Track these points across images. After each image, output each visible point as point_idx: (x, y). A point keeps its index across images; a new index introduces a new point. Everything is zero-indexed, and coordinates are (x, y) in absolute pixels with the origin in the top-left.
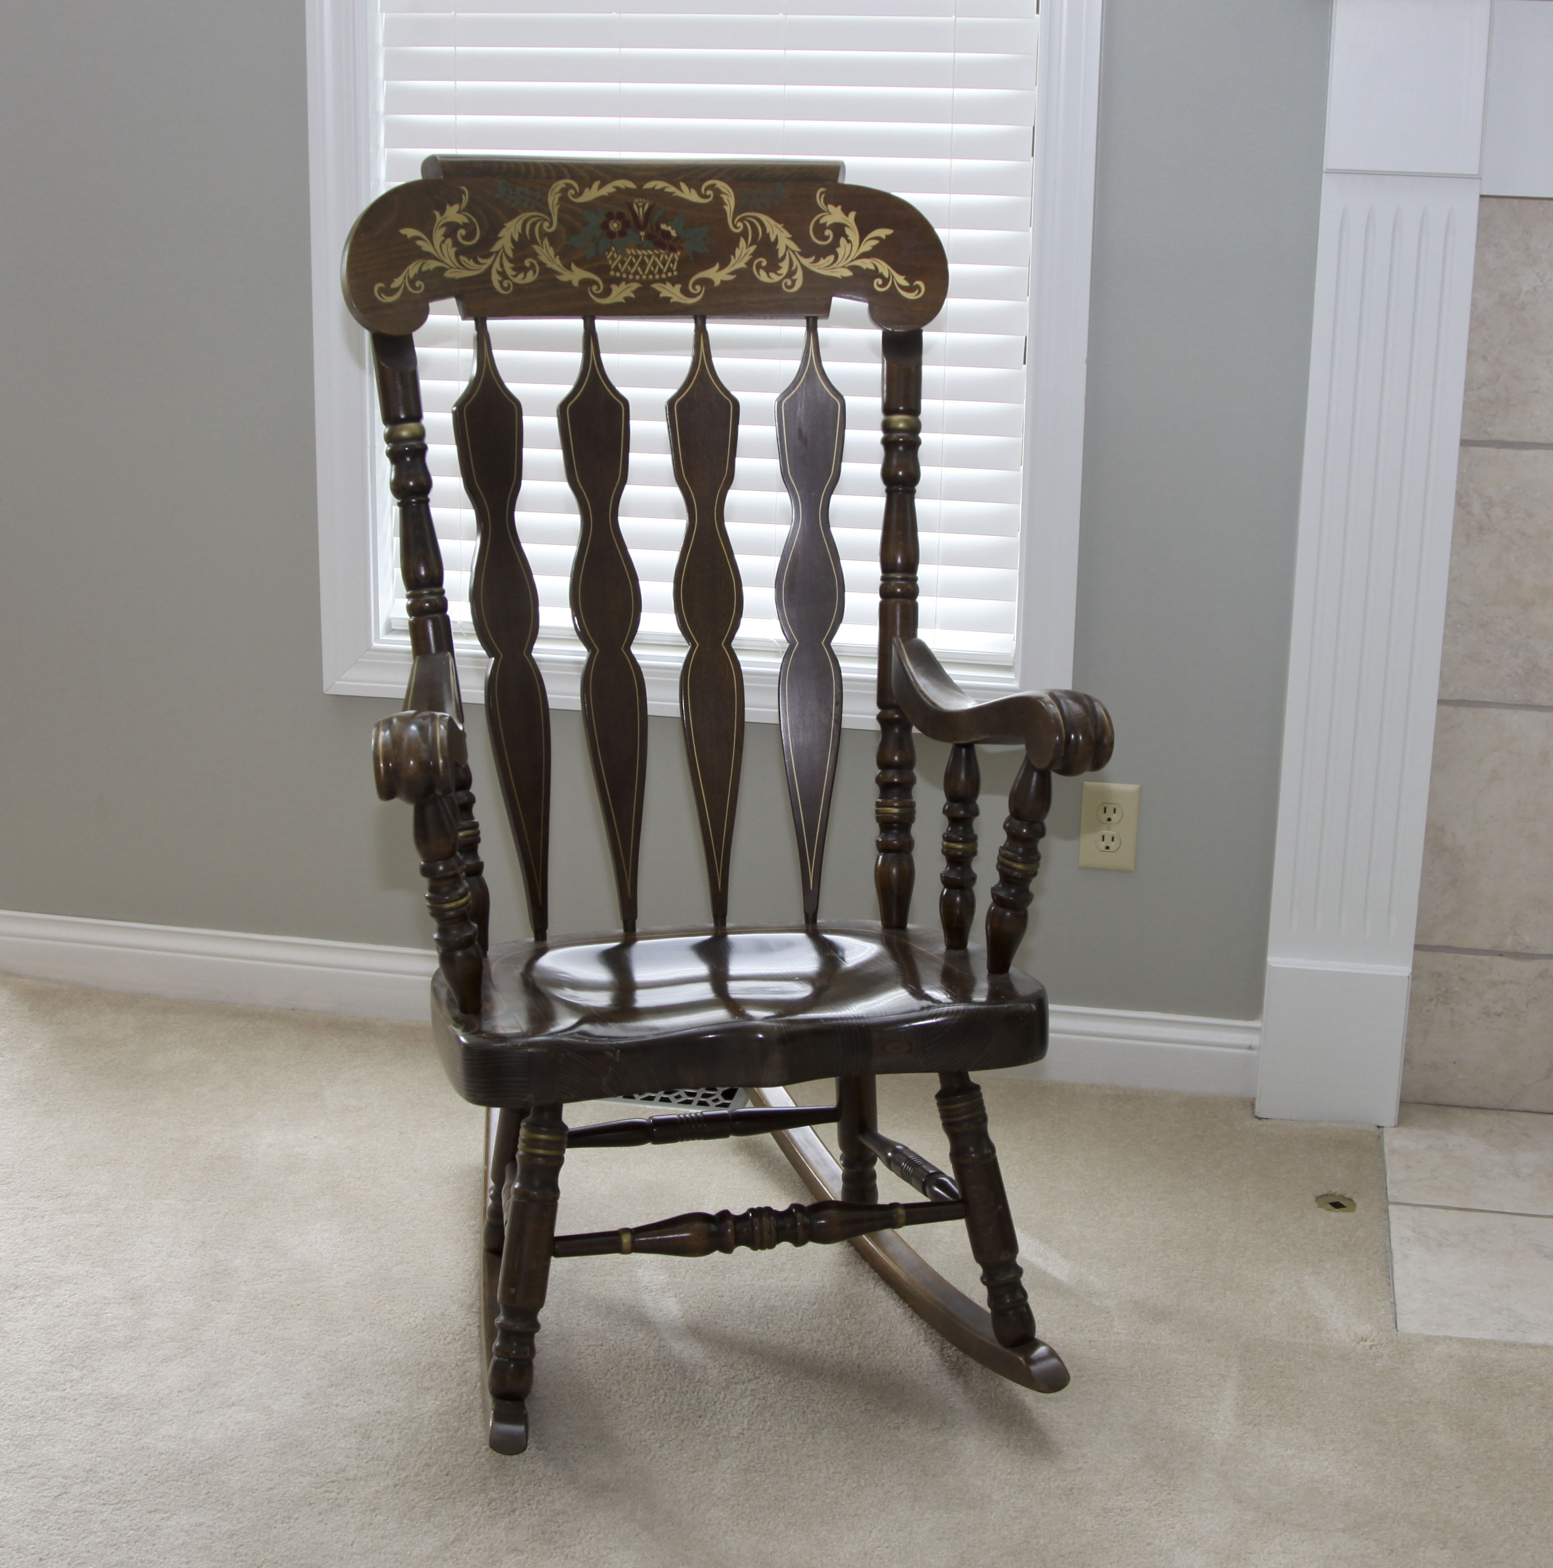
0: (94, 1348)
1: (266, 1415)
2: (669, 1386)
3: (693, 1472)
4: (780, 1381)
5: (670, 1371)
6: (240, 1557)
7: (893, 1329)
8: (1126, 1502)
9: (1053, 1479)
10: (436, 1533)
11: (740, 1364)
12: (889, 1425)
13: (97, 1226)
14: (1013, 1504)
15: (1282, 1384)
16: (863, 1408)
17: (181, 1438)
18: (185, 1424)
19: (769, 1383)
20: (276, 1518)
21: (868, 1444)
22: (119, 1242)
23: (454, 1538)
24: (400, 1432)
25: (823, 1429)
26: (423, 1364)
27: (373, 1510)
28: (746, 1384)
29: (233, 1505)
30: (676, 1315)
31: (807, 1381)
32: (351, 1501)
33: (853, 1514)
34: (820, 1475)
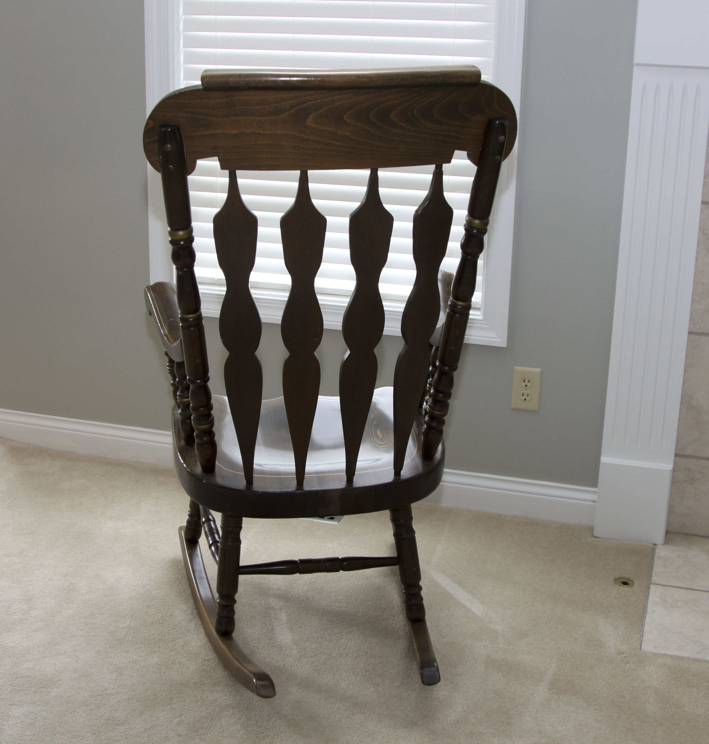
0: (3, 623)
1: (76, 660)
2: (271, 657)
3: (273, 701)
4: (326, 658)
5: (274, 650)
6: (47, 729)
8: (483, 730)
9: (449, 715)
10: (142, 724)
11: (309, 648)
12: (375, 683)
13: (19, 564)
15: (576, 674)
16: (364, 674)
17: (33, 670)
18: (37, 663)
19: (321, 659)
20: (68, 711)
21: (363, 692)
22: (28, 572)
23: (151, 727)
24: (137, 673)
25: (342, 683)
26: (156, 640)
27: (115, 711)
28: (310, 658)
29: (50, 703)
30: (284, 622)
31: (340, 659)
32: (106, 705)
33: (346, 727)
34: (335, 706)
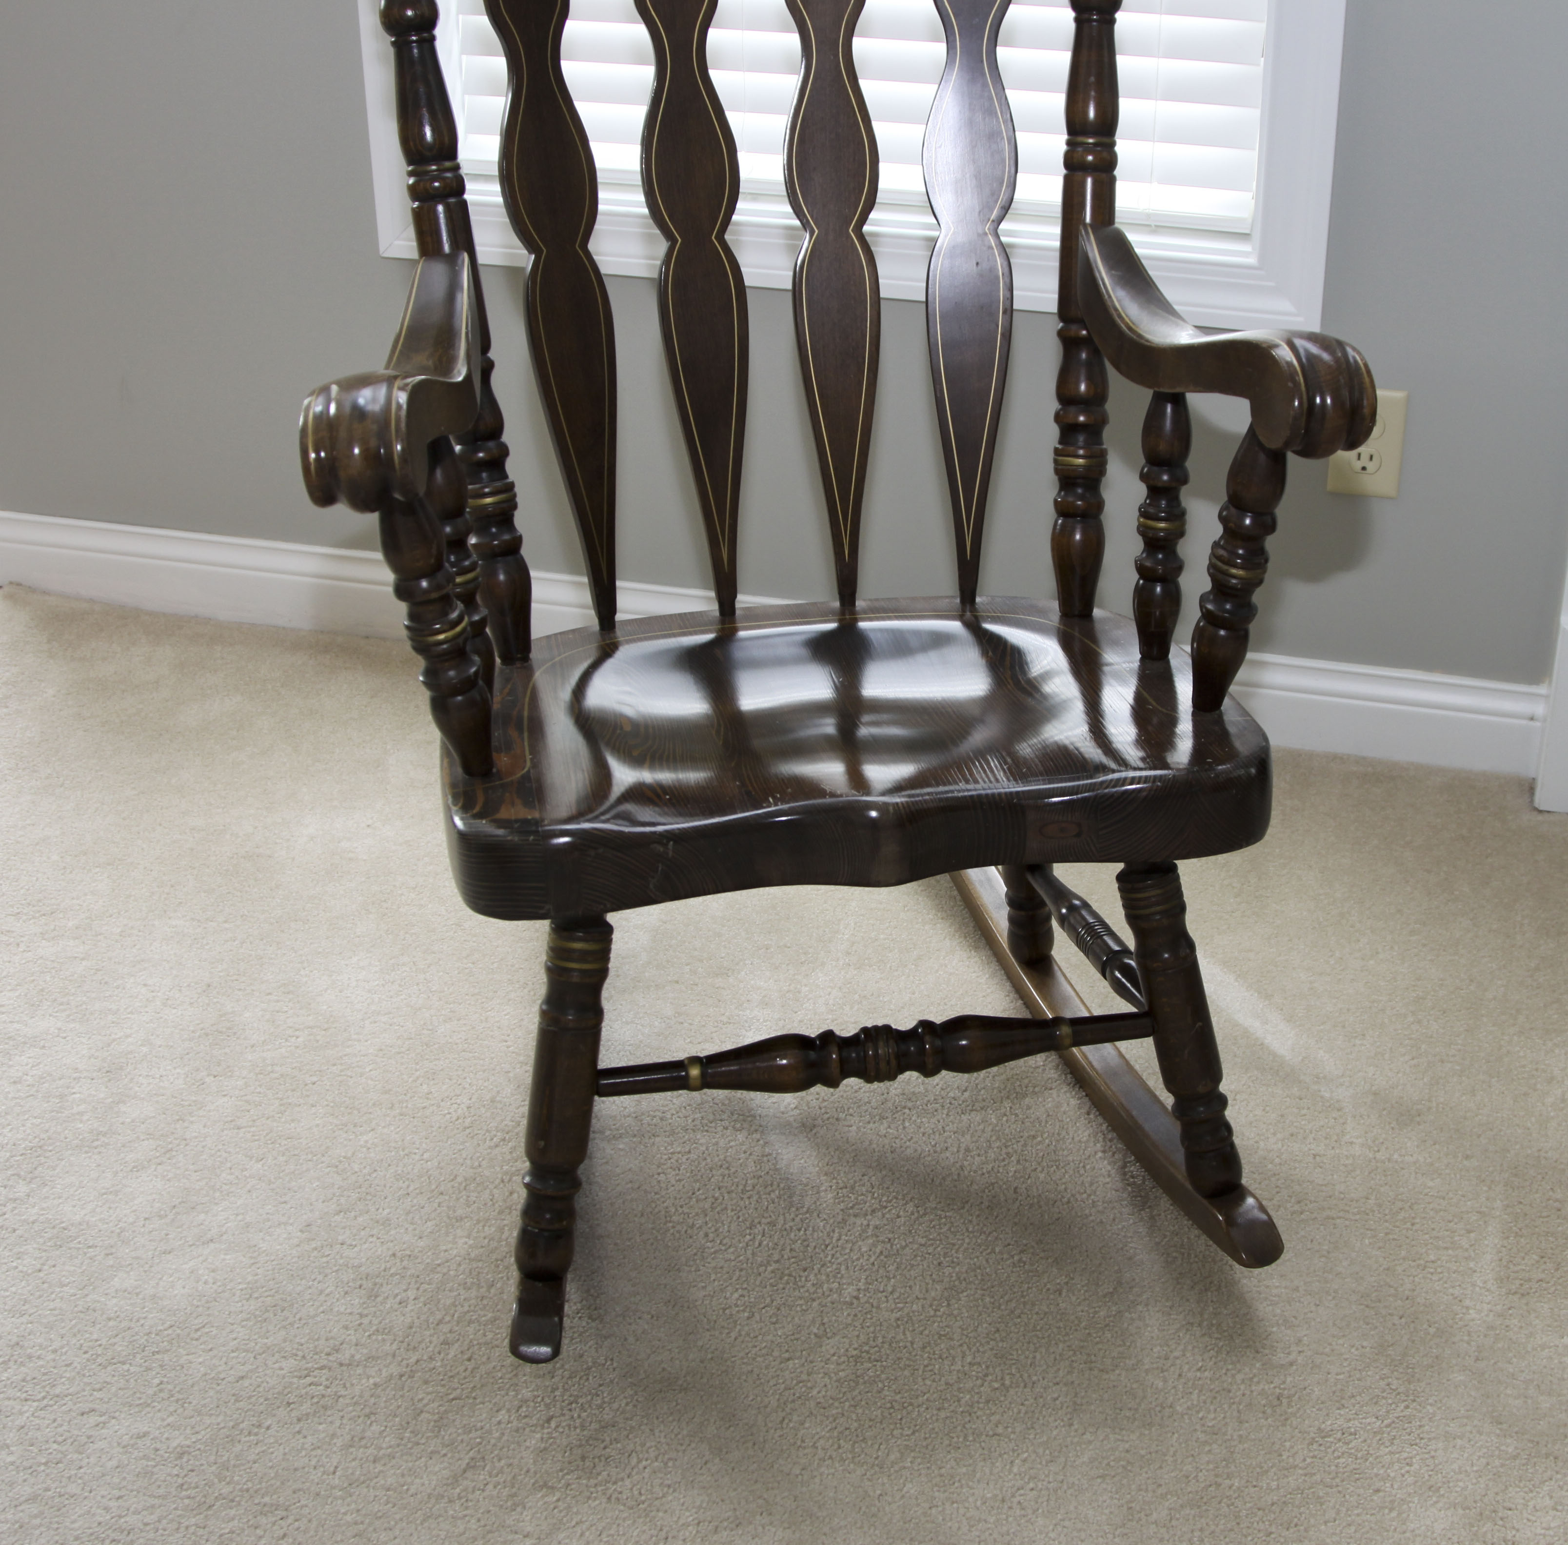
0: (50, 1148)
1: (251, 1258)
2: (769, 1220)
3: (788, 1359)
4: (912, 1213)
5: (773, 1196)
6: (186, 1490)
7: (1064, 1133)
8: (1350, 1420)
9: (1255, 1380)
10: (445, 1455)
11: (863, 1185)
12: (1049, 1286)
13: (83, 959)
14: (1201, 1419)
15: (1560, 1229)
16: (1016, 1258)
17: (137, 1294)
18: (145, 1271)
19: (899, 1217)
20: (241, 1426)
21: (1019, 1317)
22: (106, 983)
23: (468, 1464)
24: (418, 1289)
25: (963, 1292)
26: (459, 1179)
27: (368, 1416)
28: (869, 1217)
29: (190, 1403)
30: (789, 1104)
31: (948, 1214)
32: (341, 1399)
33: (991, 1433)
34: (953, 1367)
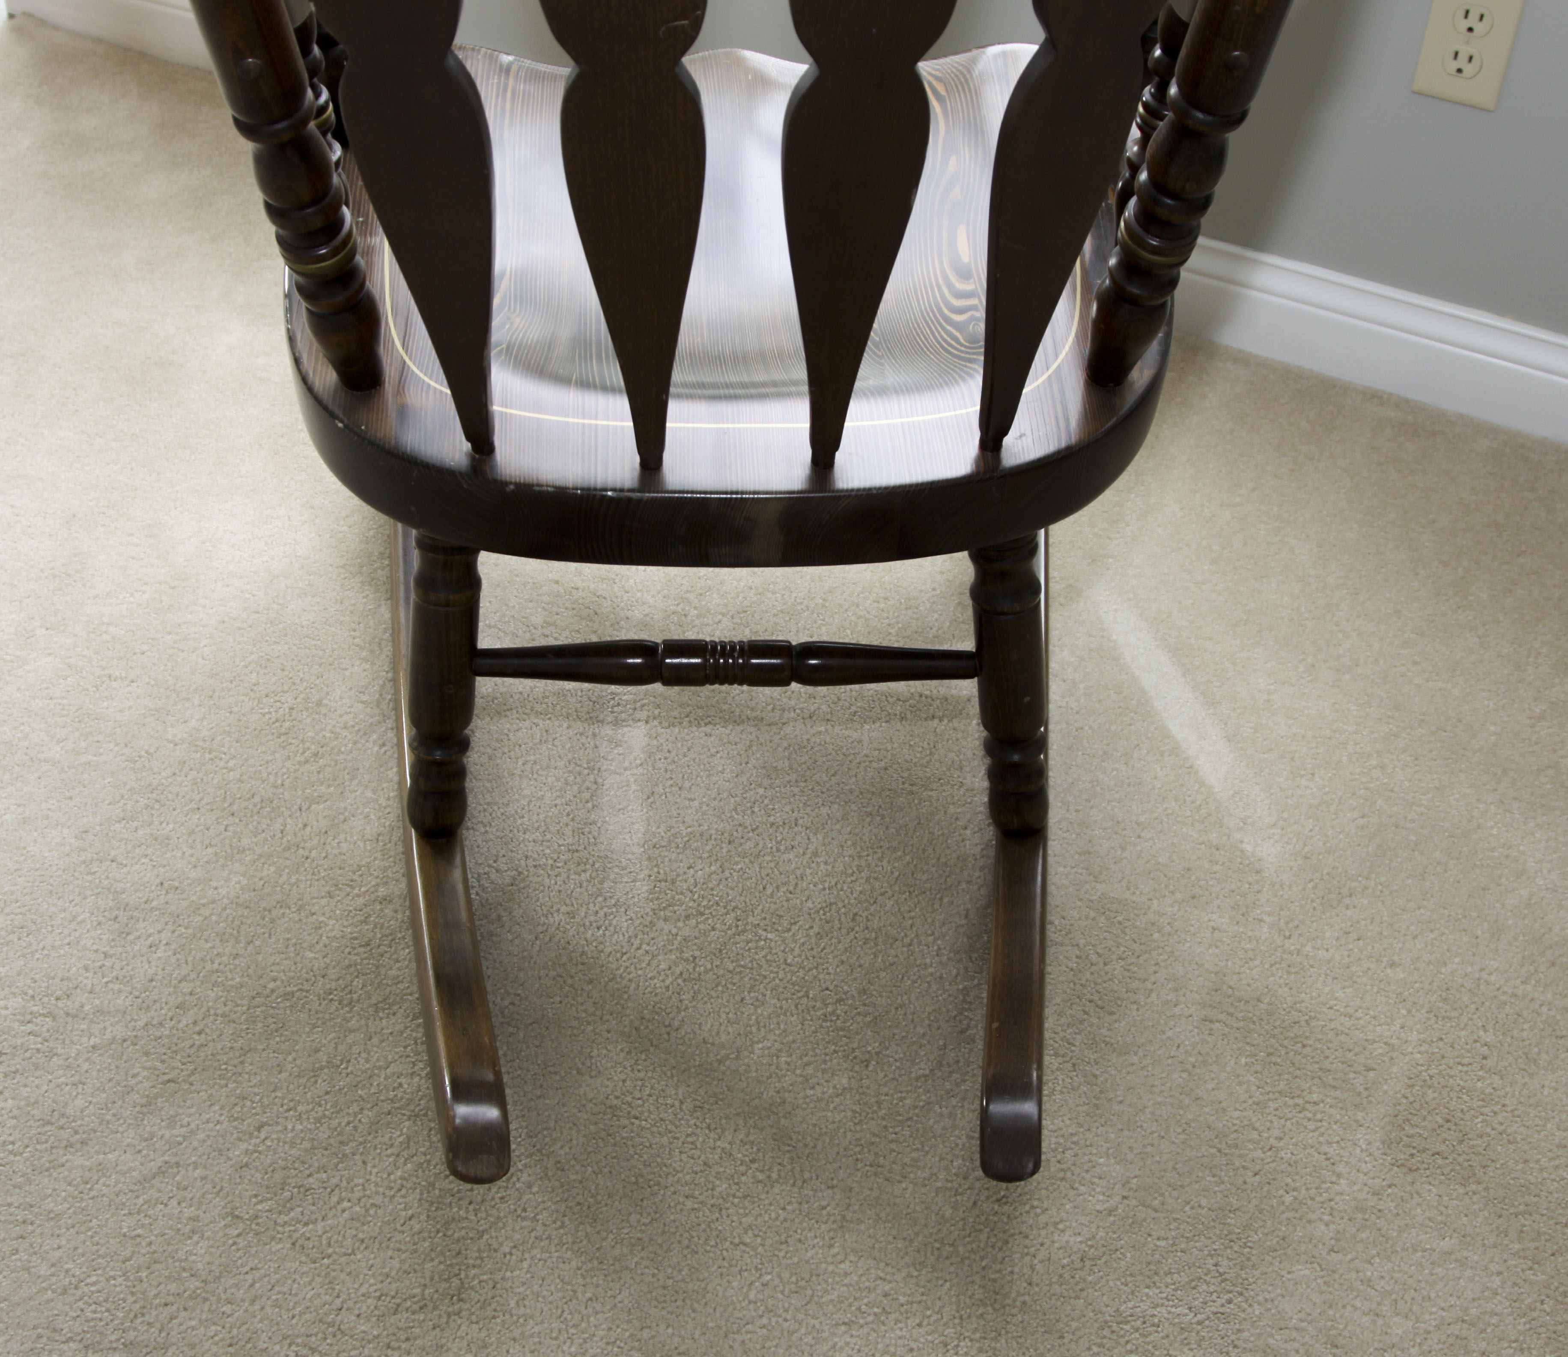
2: (570, 909)
3: (539, 1097)
5: (583, 876)
7: (930, 850)
8: (1157, 1305)
9: (1061, 1226)
10: (140, 1151)
12: (857, 1053)
14: (984, 1268)
16: (830, 1009)
19: (713, 929)
21: (813, 1088)
23: (160, 1168)
24: (173, 932)
25: (758, 1042)
26: (256, 799)
28: (680, 924)
30: (635, 760)
31: (769, 936)
32: (55, 1059)
33: (737, 1241)
34: (719, 1143)
